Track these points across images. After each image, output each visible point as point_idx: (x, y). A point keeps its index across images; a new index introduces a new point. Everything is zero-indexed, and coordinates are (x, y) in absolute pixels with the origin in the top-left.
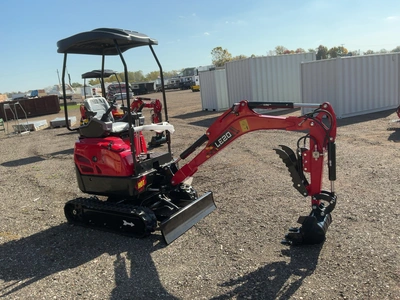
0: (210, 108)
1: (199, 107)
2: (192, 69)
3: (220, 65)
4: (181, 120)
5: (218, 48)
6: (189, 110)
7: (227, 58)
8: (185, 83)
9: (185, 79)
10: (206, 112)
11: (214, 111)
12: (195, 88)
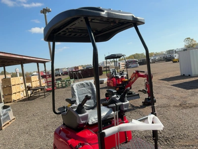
0: (187, 74)
1: (178, 73)
2: (172, 50)
3: (189, 47)
4: (166, 82)
5: (188, 38)
6: (171, 75)
7: (194, 43)
8: (168, 58)
9: (168, 56)
10: (183, 76)
11: (190, 76)
12: (174, 60)
